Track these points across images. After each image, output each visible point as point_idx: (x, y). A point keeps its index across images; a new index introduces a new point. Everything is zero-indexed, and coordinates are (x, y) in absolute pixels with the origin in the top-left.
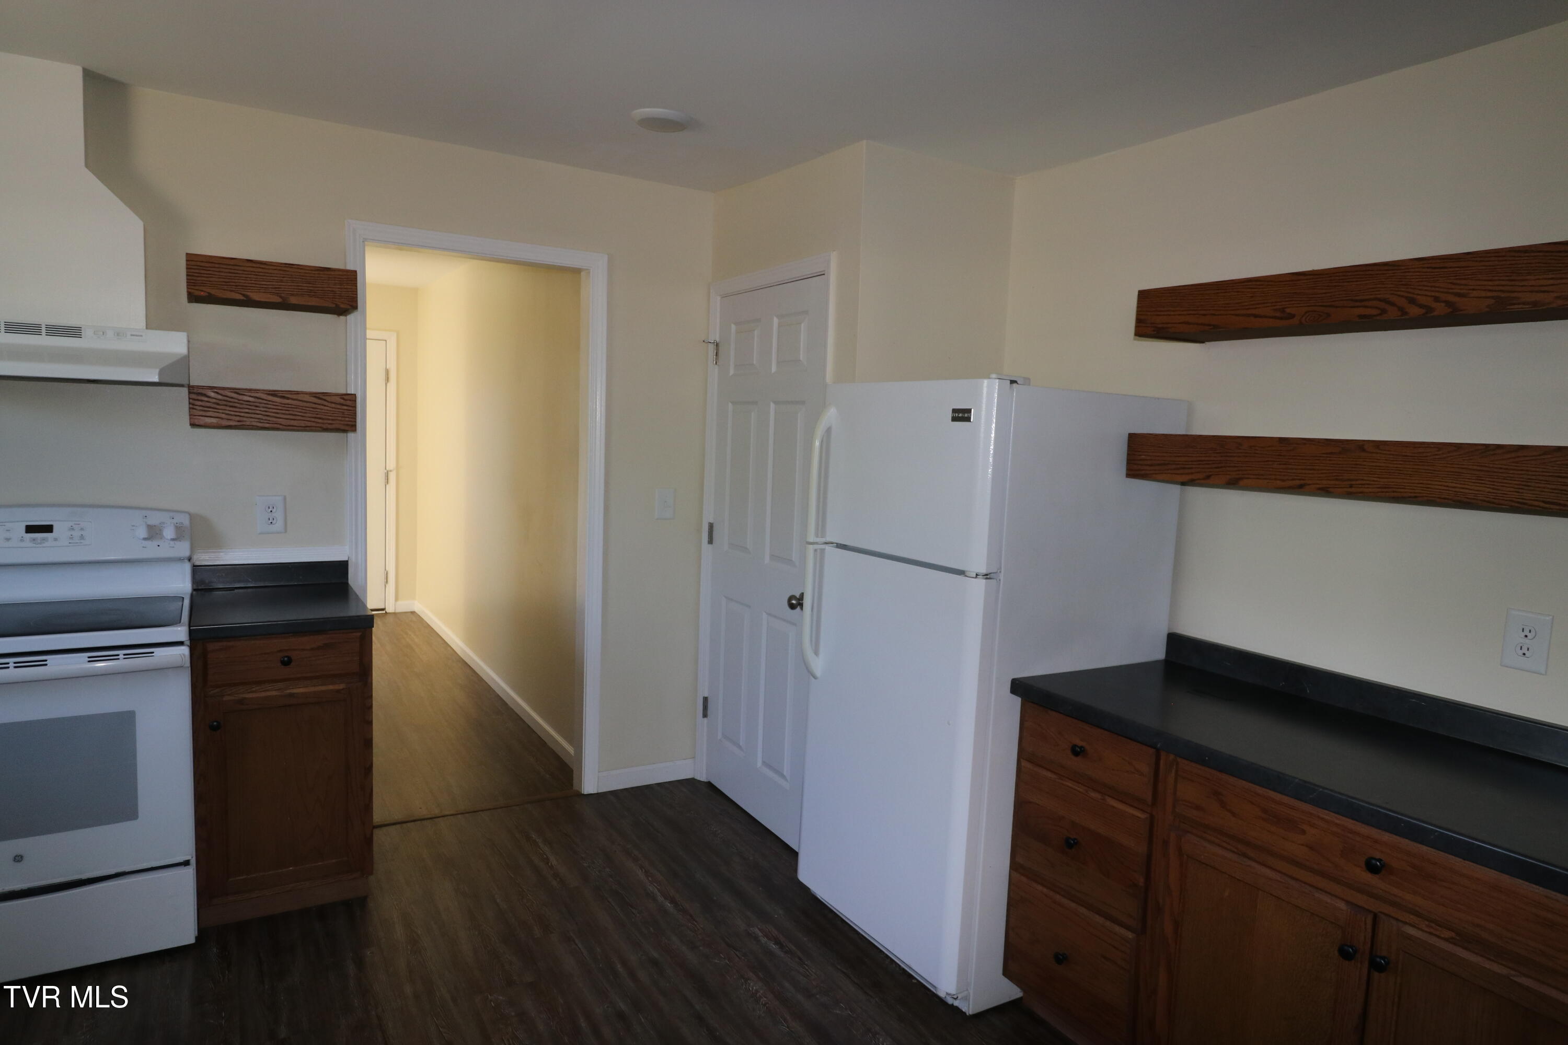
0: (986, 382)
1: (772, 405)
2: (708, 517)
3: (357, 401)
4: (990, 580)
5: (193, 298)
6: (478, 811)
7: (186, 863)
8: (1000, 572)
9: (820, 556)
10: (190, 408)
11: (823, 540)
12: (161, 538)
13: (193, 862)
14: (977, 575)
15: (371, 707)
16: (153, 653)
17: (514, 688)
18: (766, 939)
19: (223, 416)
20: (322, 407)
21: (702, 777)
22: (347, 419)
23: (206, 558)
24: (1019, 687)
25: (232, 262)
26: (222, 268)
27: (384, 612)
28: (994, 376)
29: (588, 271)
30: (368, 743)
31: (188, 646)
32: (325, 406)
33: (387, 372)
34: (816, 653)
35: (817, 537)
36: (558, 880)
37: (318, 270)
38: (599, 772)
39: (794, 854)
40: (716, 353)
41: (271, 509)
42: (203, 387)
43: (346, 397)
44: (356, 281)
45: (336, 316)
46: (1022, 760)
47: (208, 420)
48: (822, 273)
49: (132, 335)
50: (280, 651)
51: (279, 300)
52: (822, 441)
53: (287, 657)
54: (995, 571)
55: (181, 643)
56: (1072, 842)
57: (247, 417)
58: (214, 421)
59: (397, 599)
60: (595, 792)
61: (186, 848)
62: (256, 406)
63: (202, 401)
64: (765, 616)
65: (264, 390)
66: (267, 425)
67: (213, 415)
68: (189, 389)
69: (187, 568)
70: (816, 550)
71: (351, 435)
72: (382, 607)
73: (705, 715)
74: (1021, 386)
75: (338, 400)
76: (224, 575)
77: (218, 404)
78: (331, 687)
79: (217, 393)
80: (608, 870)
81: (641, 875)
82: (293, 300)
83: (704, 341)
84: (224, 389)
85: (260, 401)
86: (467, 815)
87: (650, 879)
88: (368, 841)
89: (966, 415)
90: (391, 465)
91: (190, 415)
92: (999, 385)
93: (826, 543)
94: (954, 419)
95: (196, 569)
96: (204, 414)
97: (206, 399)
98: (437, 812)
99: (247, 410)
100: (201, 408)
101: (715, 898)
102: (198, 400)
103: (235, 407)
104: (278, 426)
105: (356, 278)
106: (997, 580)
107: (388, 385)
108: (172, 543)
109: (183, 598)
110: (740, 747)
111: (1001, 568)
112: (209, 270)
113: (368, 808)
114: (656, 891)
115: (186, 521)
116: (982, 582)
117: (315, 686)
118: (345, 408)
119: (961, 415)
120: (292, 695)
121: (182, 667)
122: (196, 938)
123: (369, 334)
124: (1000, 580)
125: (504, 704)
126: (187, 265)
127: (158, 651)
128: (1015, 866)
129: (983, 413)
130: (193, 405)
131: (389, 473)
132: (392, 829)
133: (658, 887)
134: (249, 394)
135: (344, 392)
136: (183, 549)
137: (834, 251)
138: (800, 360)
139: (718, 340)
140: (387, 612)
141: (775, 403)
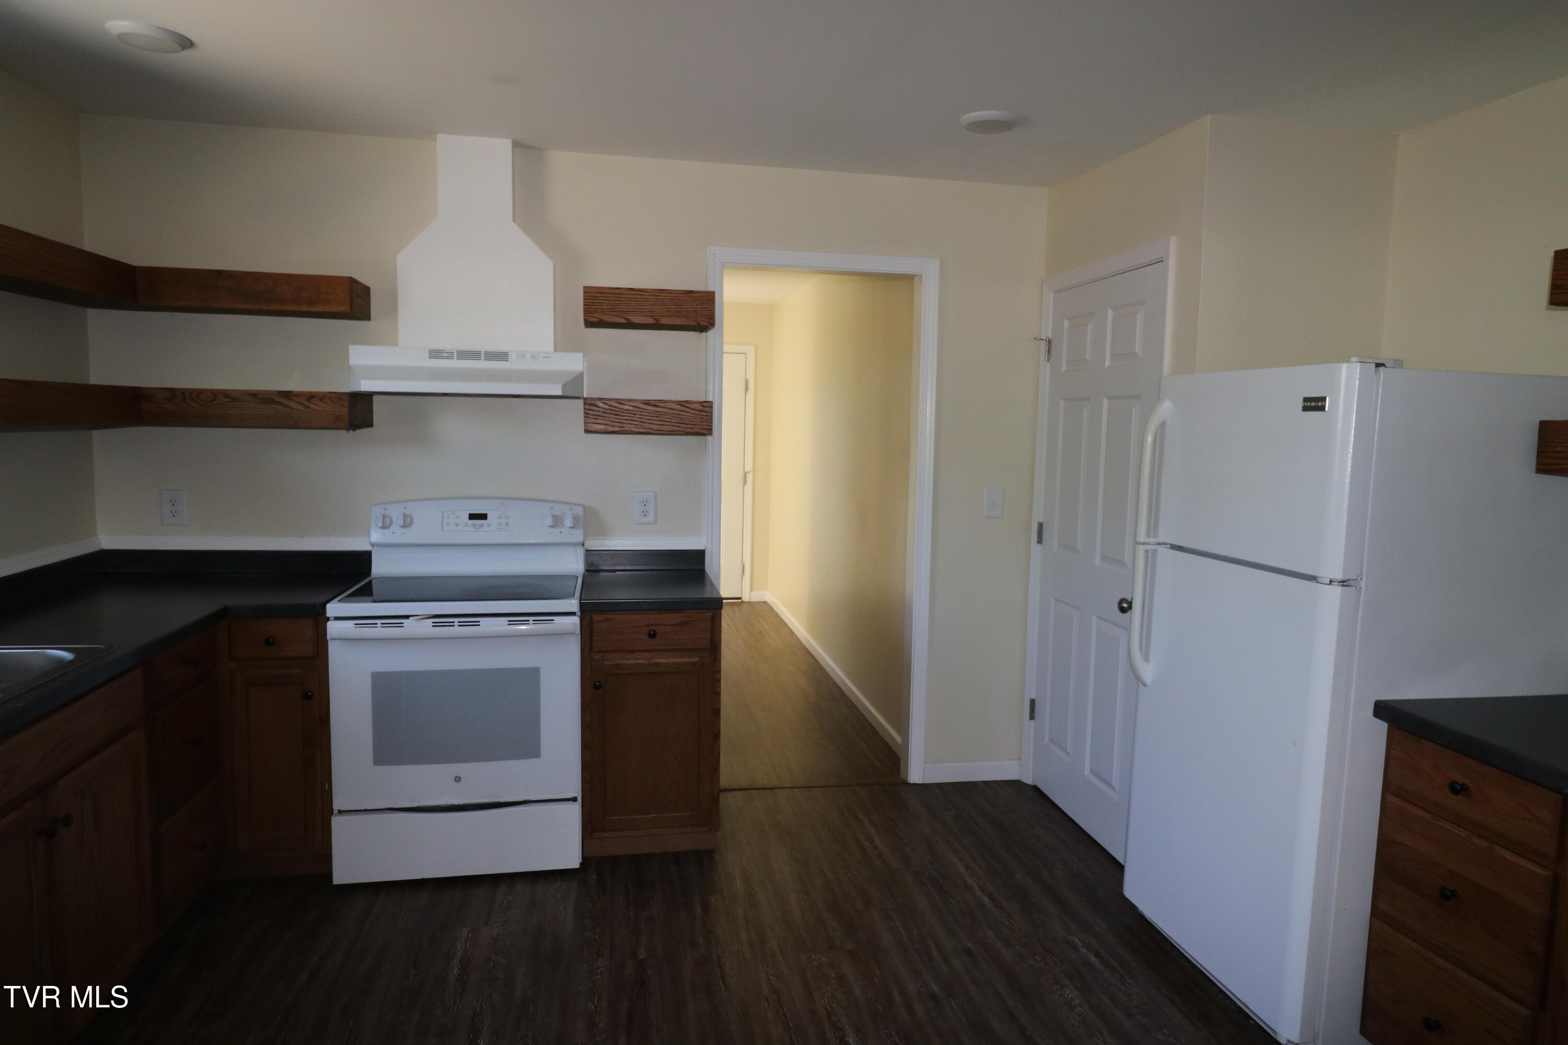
0: (1344, 367)
1: (1105, 401)
2: (1038, 517)
3: (713, 408)
4: (1350, 588)
5: (589, 324)
6: (812, 787)
7: (574, 799)
8: (1361, 579)
9: (1151, 557)
10: (585, 417)
11: (1156, 540)
12: (563, 526)
13: (580, 799)
14: (1331, 581)
15: (719, 680)
16: (553, 620)
17: (849, 676)
18: (1085, 950)
19: (609, 422)
20: (686, 414)
21: (1029, 781)
22: (705, 424)
23: (595, 544)
24: (1382, 710)
25: (618, 291)
26: (610, 297)
27: (740, 601)
28: (1354, 359)
29: (921, 277)
30: (717, 712)
31: (579, 616)
32: (687, 412)
33: (747, 382)
34: (1146, 659)
35: (1149, 536)
36: (881, 860)
37: (683, 293)
38: (925, 763)
39: (1120, 868)
40: (1049, 349)
41: (644, 503)
42: (594, 399)
43: (705, 404)
44: (714, 300)
45: (698, 333)
46: (1386, 793)
47: (598, 427)
48: (1161, 260)
49: (544, 357)
50: (648, 625)
51: (653, 322)
52: (1156, 434)
53: (652, 630)
54: (1354, 577)
55: (574, 614)
56: (1449, 893)
57: (627, 424)
58: (602, 427)
59: (751, 590)
60: (921, 782)
61: (574, 787)
62: (635, 414)
63: (593, 410)
64: (1094, 618)
65: (640, 400)
66: (642, 430)
67: (602, 423)
68: (584, 401)
69: (581, 552)
70: (1147, 551)
71: (709, 438)
72: (739, 596)
73: (1032, 717)
74: (1389, 369)
75: (698, 406)
76: (608, 558)
77: (605, 413)
78: (686, 660)
79: (605, 403)
80: (928, 857)
81: (961, 869)
82: (664, 321)
83: (1035, 339)
84: (610, 400)
85: (637, 409)
86: (803, 789)
87: (969, 872)
88: (716, 800)
89: (1320, 404)
90: (749, 467)
91: (585, 423)
92: (1360, 369)
93: (1159, 544)
94: (1305, 409)
95: (588, 552)
96: (594, 421)
97: (596, 409)
98: (777, 783)
99: (627, 418)
100: (593, 417)
101: (1034, 901)
102: (590, 410)
103: (618, 415)
104: (650, 431)
105: (714, 298)
106: (1357, 588)
107: (748, 394)
108: (571, 530)
109: (578, 577)
110: (1067, 753)
111: (1362, 575)
112: (600, 300)
113: (716, 770)
114: (975, 885)
115: (579, 511)
116: (1337, 590)
117: (674, 658)
118: (704, 413)
119: (1314, 404)
120: (656, 664)
121: (574, 633)
122: (581, 864)
123: (726, 348)
124: (1360, 588)
125: (842, 692)
126: (584, 296)
127: (557, 619)
128: (1376, 913)
129: (1341, 401)
130: (587, 414)
131: (747, 474)
132: (738, 794)
133: (977, 881)
134: (629, 404)
135: (704, 400)
136: (578, 536)
137: (1173, 235)
138: (1135, 353)
139: (1050, 336)
140: (744, 600)
141: (1109, 398)
